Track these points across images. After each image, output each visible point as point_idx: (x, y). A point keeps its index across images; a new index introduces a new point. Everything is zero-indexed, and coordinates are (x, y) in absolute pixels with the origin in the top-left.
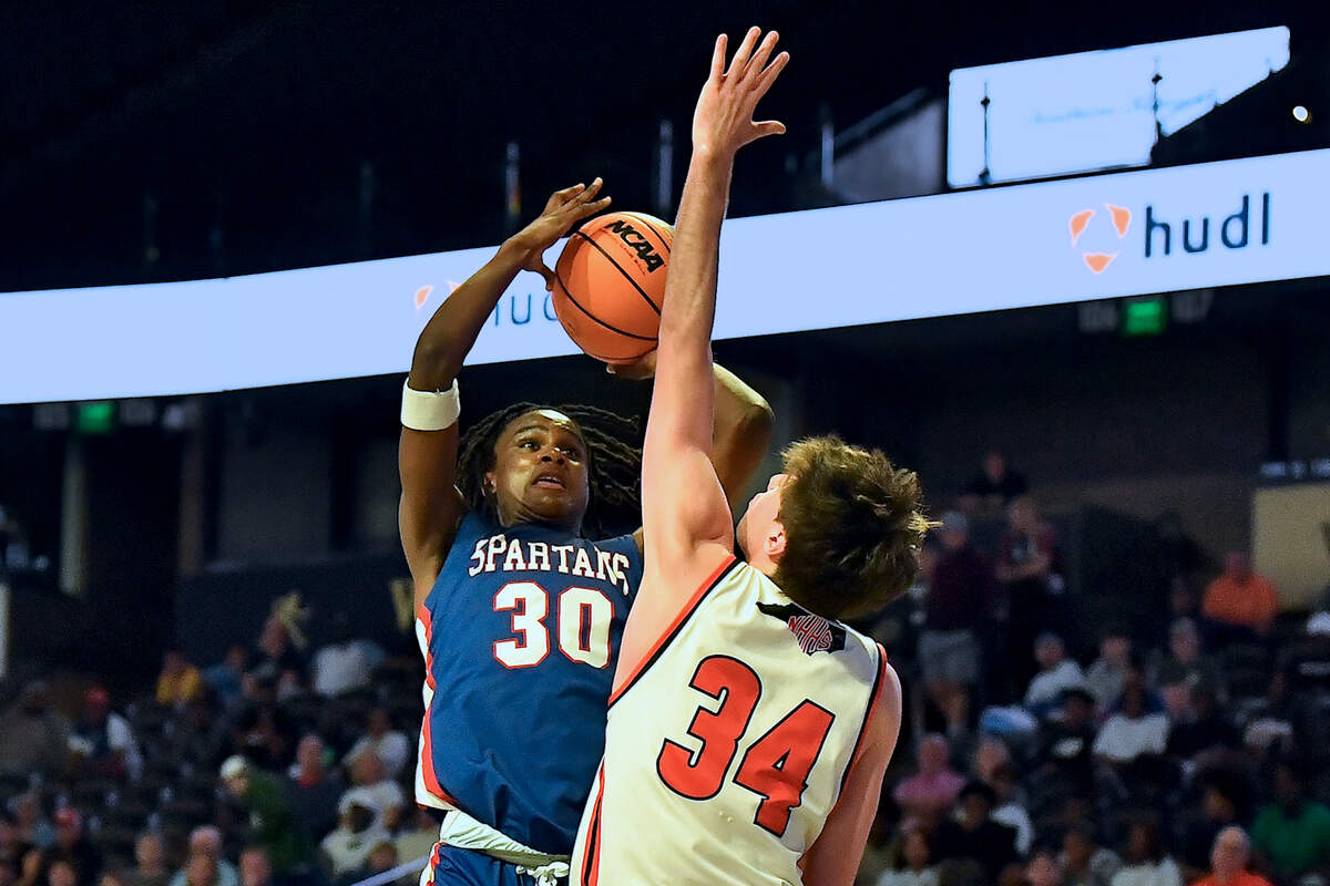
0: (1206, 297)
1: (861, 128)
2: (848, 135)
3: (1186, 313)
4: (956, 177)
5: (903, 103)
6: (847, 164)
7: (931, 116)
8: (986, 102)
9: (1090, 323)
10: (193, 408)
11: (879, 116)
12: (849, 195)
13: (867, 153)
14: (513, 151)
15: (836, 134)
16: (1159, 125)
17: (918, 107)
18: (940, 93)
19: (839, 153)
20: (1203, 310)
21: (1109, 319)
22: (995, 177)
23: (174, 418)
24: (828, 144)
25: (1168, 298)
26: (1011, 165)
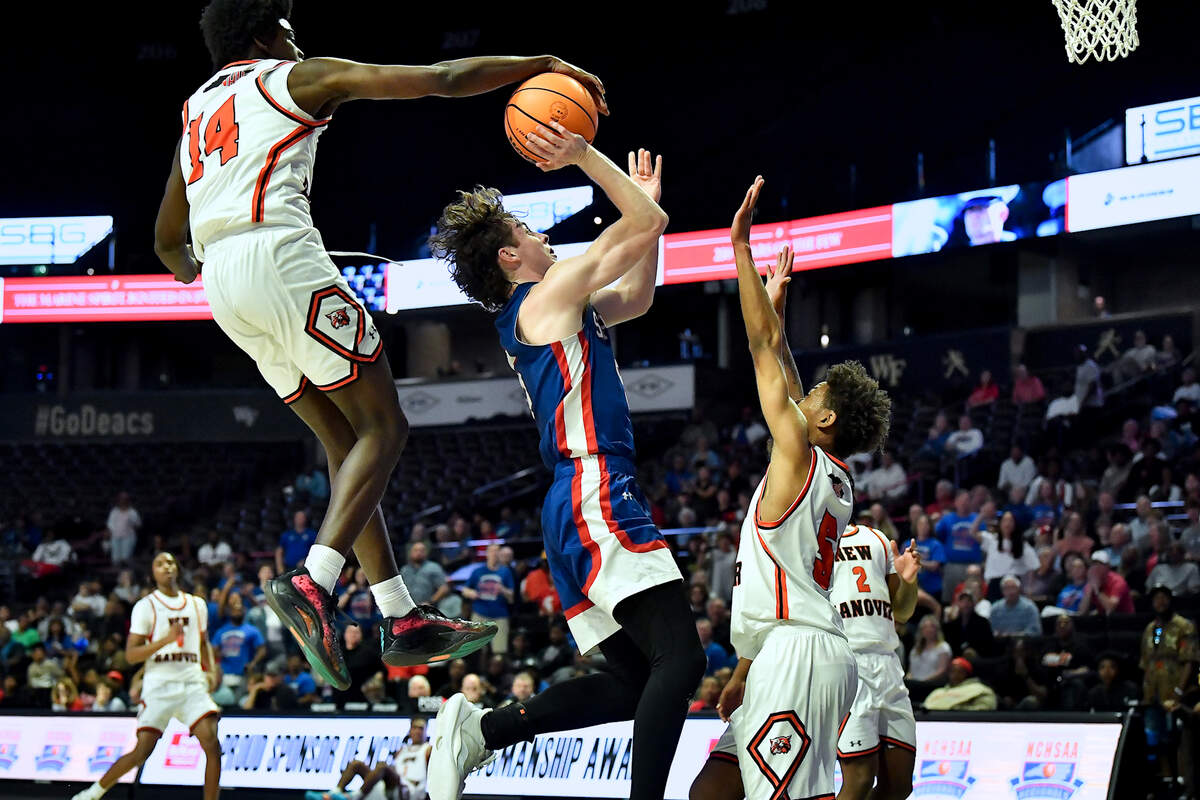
1: (1085, 138)
2: (1077, 142)
4: (1129, 160)
5: (1105, 125)
6: (1077, 156)
7: (1117, 131)
8: (1143, 124)
11: (1092, 133)
12: (1080, 170)
13: (1087, 150)
15: (1073, 141)
17: (1111, 127)
18: (1121, 121)
19: (1074, 151)
22: (1149, 159)
24: (1069, 147)
26: (1157, 153)
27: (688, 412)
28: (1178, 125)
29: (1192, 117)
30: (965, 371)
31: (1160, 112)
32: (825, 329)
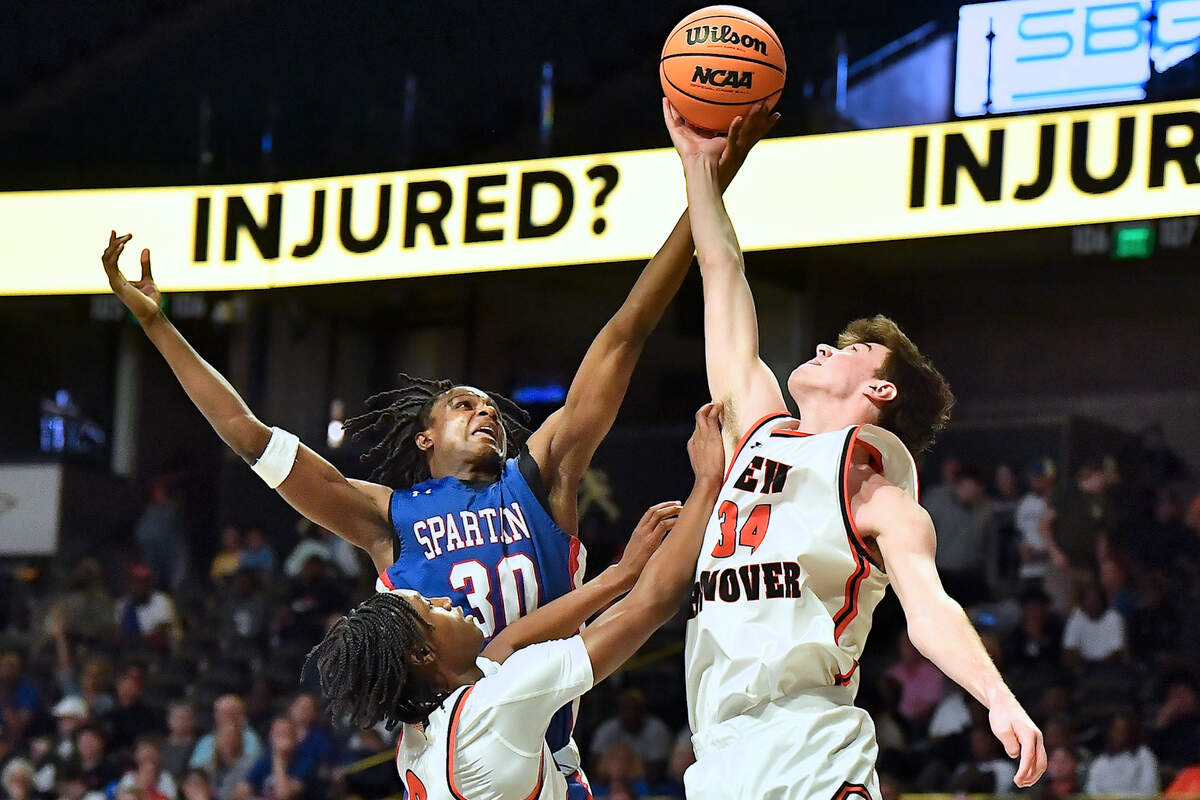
0: (1192, 224)
1: (876, 58)
2: (861, 65)
3: (1172, 239)
4: (961, 108)
5: (916, 35)
6: (859, 92)
7: (941, 48)
8: (991, 36)
9: (1082, 246)
10: (240, 305)
11: (894, 47)
12: (861, 120)
13: (879, 82)
14: (548, 71)
15: (850, 64)
16: (1152, 64)
17: (930, 39)
18: (949, 27)
19: (851, 82)
20: (1188, 238)
21: (1100, 243)
22: (997, 108)
23: (222, 313)
24: (842, 73)
25: (1156, 225)
26: (1015, 97)
27: (35, 561)
28: (1060, 45)
29: (1090, 30)
30: (612, 512)
31: (1028, 16)
32: (337, 408)
